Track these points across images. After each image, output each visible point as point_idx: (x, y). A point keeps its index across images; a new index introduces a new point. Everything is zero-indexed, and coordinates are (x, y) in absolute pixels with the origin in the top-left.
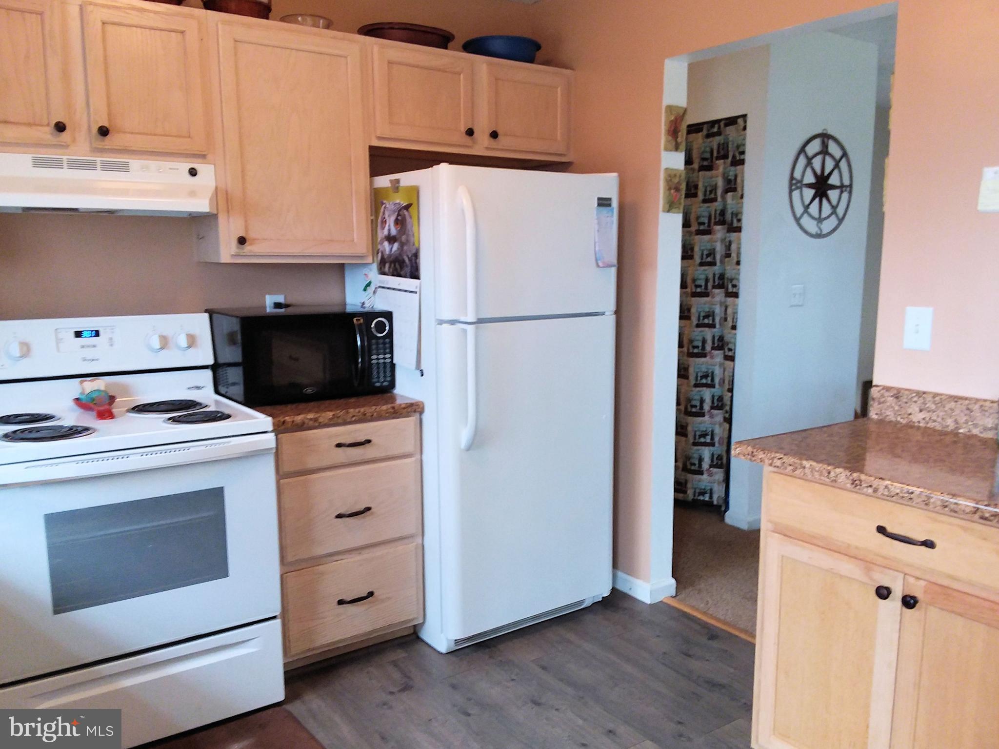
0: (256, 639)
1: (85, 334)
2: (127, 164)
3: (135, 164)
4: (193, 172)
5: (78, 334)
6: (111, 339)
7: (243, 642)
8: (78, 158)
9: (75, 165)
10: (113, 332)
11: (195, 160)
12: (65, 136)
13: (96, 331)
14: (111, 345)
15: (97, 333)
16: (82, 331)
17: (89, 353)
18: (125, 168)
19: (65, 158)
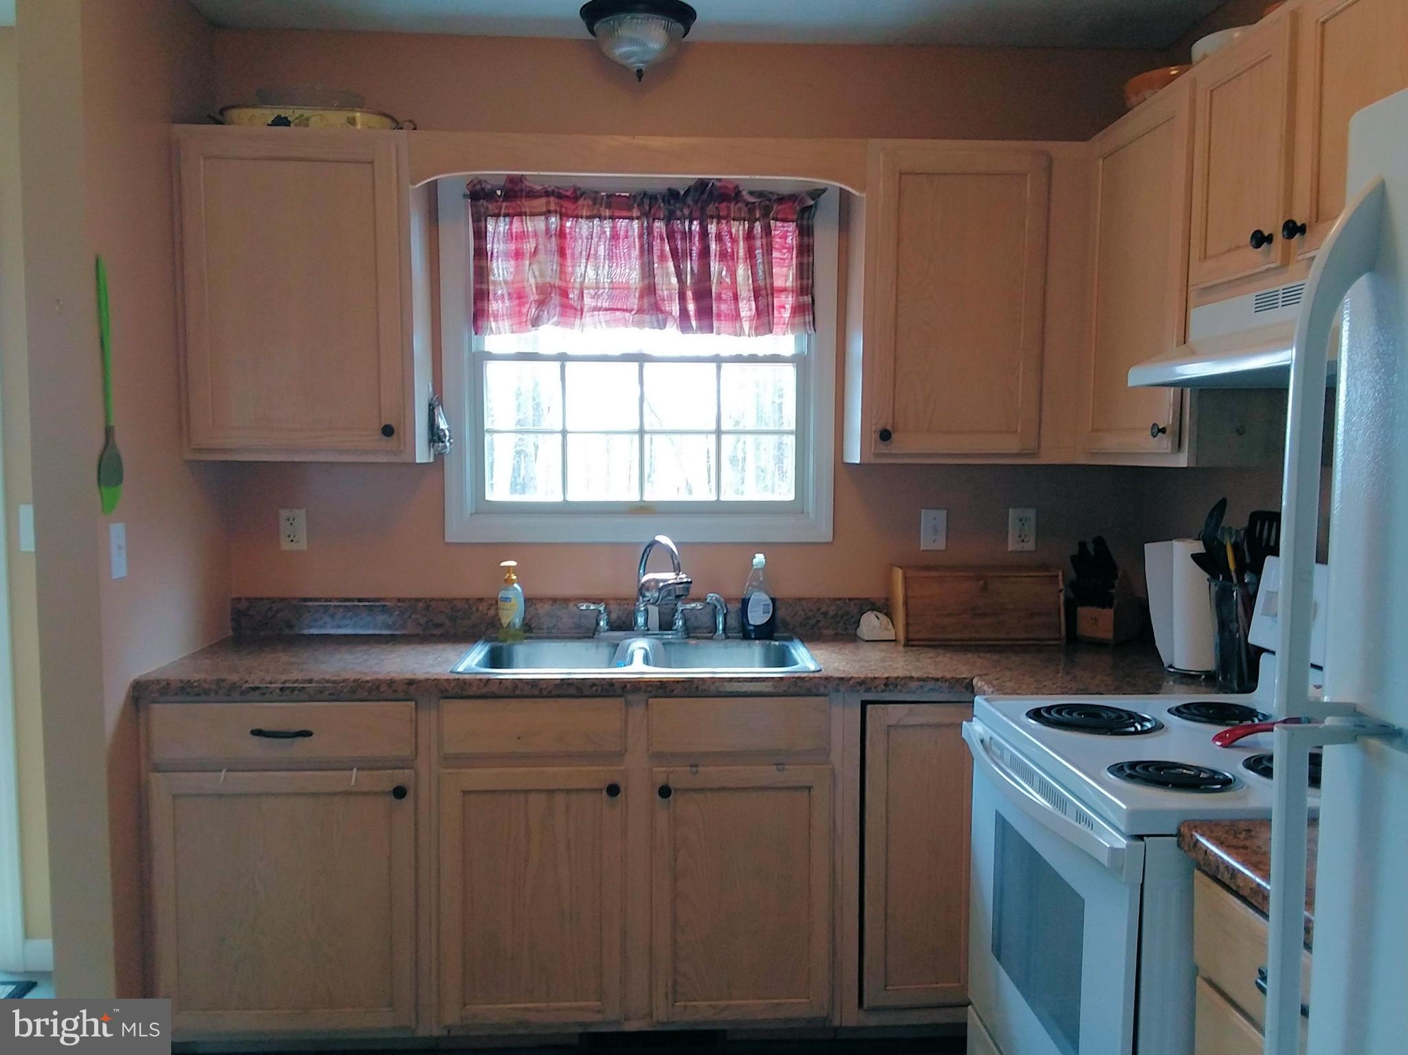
9: (1290, 297)
19: (1281, 288)
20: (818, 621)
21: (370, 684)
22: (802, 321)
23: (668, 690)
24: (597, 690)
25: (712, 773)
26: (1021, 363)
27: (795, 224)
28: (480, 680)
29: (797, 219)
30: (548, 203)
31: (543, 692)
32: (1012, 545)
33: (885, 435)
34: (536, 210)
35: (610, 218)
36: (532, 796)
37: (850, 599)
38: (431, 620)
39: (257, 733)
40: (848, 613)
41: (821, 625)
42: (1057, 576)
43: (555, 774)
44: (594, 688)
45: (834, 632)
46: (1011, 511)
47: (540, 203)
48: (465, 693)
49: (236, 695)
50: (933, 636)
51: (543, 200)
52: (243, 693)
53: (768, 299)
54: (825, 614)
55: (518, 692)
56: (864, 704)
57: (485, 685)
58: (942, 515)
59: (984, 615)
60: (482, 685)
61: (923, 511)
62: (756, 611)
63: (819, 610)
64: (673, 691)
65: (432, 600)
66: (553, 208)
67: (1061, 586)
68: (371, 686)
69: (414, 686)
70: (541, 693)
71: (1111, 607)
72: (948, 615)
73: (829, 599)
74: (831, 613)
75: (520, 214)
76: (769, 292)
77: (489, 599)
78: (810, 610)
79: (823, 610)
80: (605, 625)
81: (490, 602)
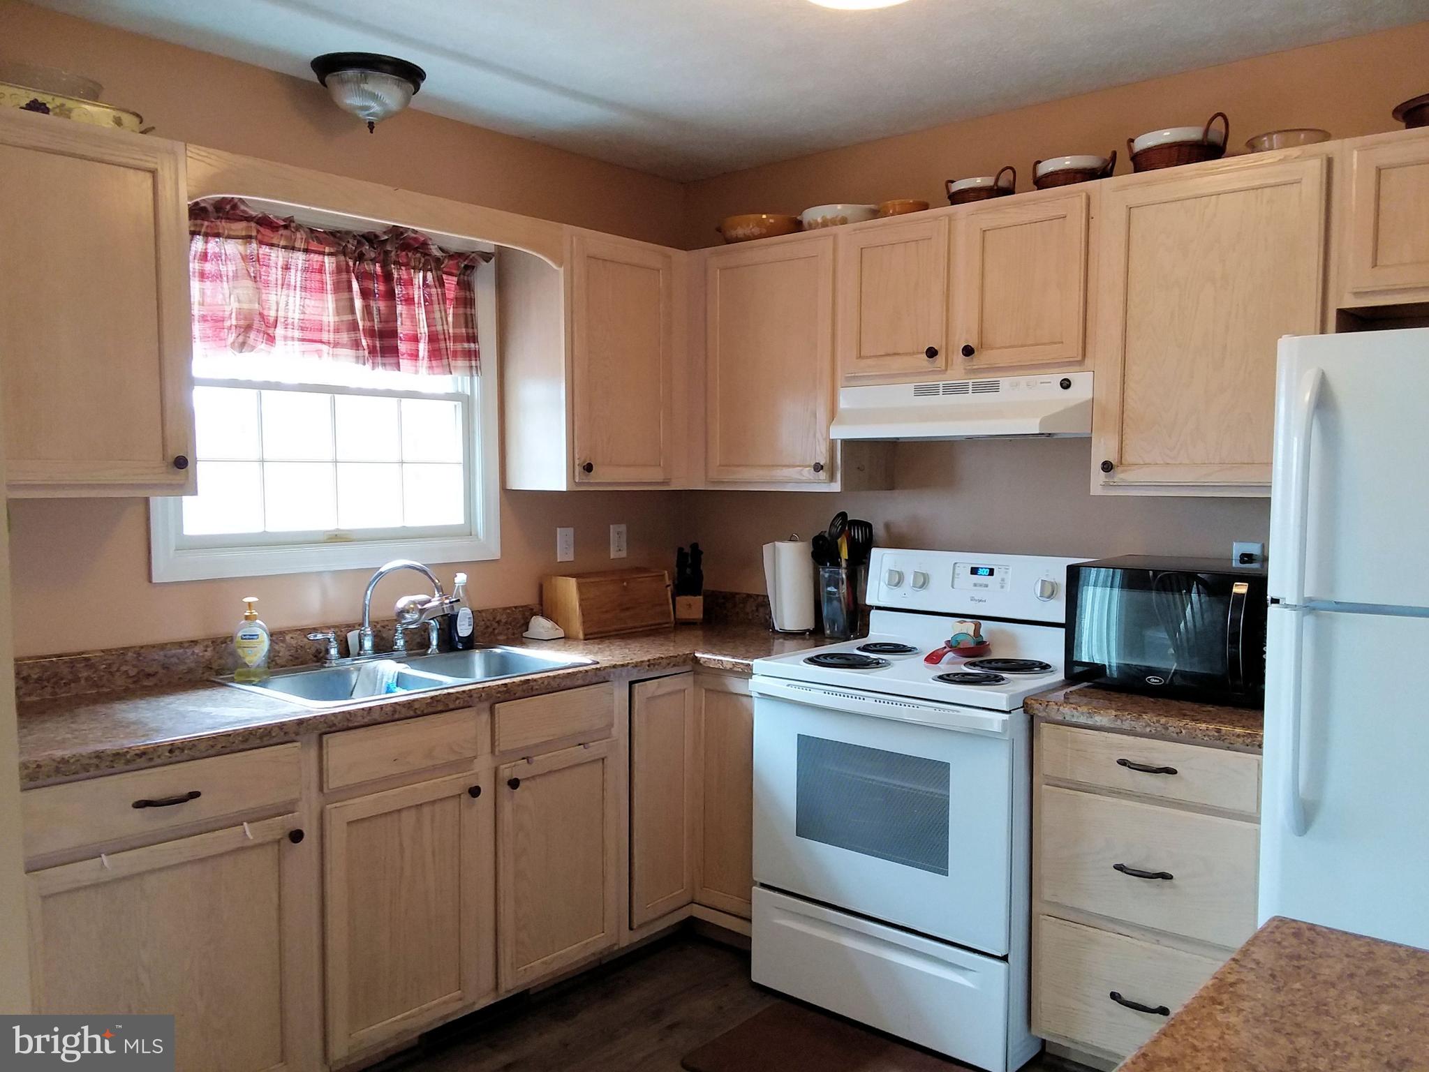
0: (974, 973)
1: (980, 571)
2: (997, 383)
3: (1005, 382)
4: (1066, 384)
5: (974, 571)
6: (1003, 580)
7: (964, 968)
8: (954, 382)
9: (951, 389)
10: (1006, 572)
11: (1065, 369)
12: (940, 360)
13: (990, 569)
14: (1002, 587)
15: (991, 572)
16: (978, 568)
17: (980, 593)
18: (993, 387)
19: (941, 383)
20: (494, 629)
21: (262, 730)
22: (468, 365)
23: (512, 693)
24: (459, 703)
25: (543, 761)
26: (661, 413)
27: (455, 279)
28: (363, 709)
29: (460, 274)
30: (248, 228)
31: (417, 711)
32: (613, 554)
33: (589, 468)
34: (232, 233)
35: (304, 251)
36: (404, 814)
37: (516, 607)
38: (143, 670)
39: (141, 804)
40: (515, 619)
41: (496, 631)
42: (664, 575)
43: (424, 789)
44: (457, 702)
45: (505, 637)
46: (611, 526)
47: (239, 228)
48: (351, 725)
49: (119, 766)
50: (601, 629)
51: (244, 224)
52: (128, 762)
53: (446, 343)
54: (498, 622)
55: (396, 716)
56: (631, 683)
57: (369, 713)
58: (570, 531)
59: (627, 609)
60: (366, 713)
61: (558, 529)
62: (463, 625)
63: (494, 618)
64: (515, 694)
65: (142, 647)
66: (254, 233)
67: (668, 582)
68: (263, 732)
69: (305, 725)
70: (415, 712)
71: (700, 595)
72: (607, 612)
73: (500, 608)
74: (504, 621)
75: (218, 235)
76: (447, 337)
77: (203, 640)
78: (489, 620)
79: (498, 619)
80: (336, 653)
81: (206, 643)
